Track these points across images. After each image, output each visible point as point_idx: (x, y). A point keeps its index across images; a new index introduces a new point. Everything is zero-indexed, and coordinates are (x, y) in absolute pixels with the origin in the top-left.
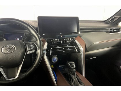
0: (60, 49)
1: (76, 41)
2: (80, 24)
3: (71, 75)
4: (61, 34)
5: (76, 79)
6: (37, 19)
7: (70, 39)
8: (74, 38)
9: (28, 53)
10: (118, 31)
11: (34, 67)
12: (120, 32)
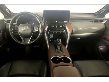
0: (55, 31)
1: (66, 27)
2: (70, 15)
3: (58, 46)
4: (57, 21)
5: (60, 49)
6: (43, 12)
7: (63, 25)
8: (65, 24)
9: (35, 31)
10: (102, 22)
11: (37, 39)
12: (103, 23)
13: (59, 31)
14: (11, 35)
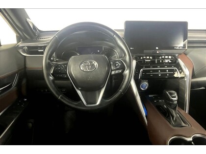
1: (180, 60)
4: (157, 48)
5: (178, 116)
7: (170, 57)
8: (177, 55)
11: (119, 93)
13: (165, 71)
14: (49, 86)
